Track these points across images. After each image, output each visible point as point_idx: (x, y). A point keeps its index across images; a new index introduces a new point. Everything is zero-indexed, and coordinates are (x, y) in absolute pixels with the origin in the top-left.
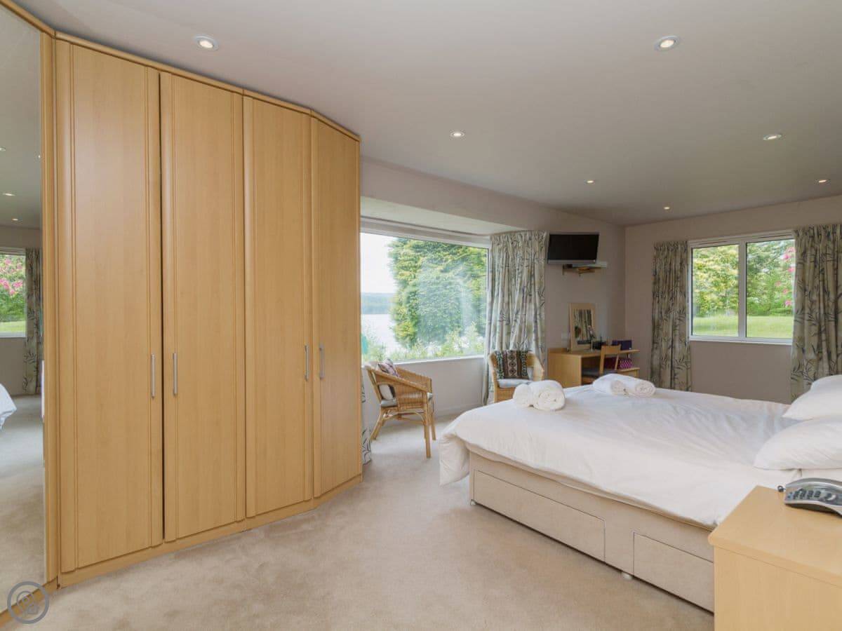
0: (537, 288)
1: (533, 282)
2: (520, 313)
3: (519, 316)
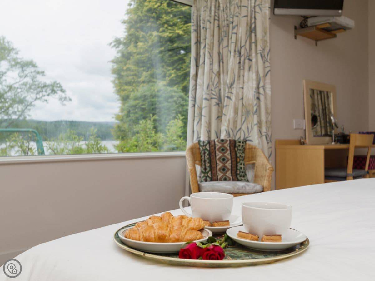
0: (259, 48)
1: (253, 40)
2: (235, 86)
3: (234, 91)
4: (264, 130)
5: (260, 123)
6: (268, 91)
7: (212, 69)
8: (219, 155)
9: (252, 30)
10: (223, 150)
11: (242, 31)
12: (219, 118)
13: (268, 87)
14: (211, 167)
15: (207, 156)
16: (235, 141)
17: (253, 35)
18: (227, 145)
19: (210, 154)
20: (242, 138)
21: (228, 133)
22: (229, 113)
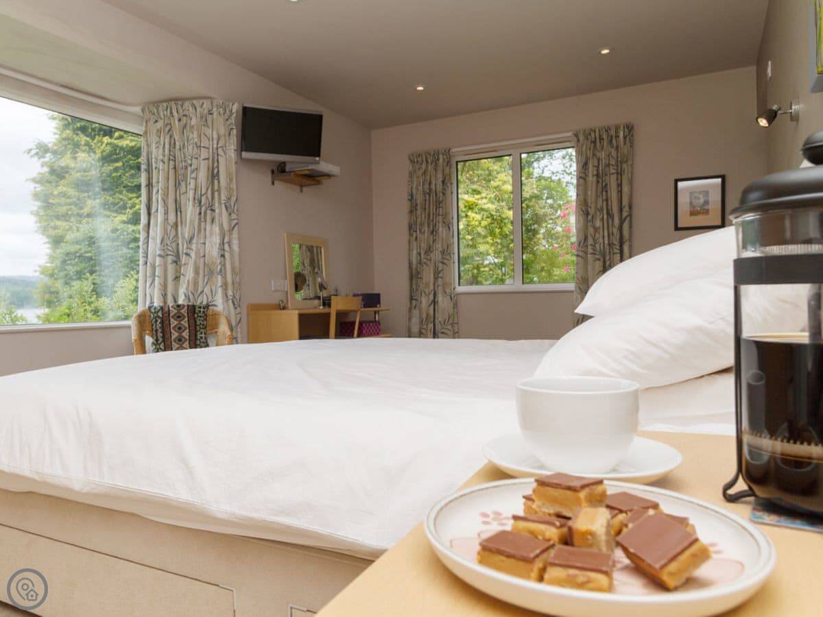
0: (223, 198)
1: (216, 188)
2: (194, 241)
3: (194, 247)
4: (230, 293)
5: (225, 285)
6: (236, 247)
7: (166, 220)
8: (174, 323)
9: (214, 176)
10: (179, 317)
11: (203, 175)
12: (177, 278)
13: (235, 243)
14: (163, 337)
15: (159, 325)
16: (194, 306)
17: (216, 182)
18: (184, 311)
19: (162, 322)
20: (205, 303)
21: (187, 297)
22: (189, 273)
